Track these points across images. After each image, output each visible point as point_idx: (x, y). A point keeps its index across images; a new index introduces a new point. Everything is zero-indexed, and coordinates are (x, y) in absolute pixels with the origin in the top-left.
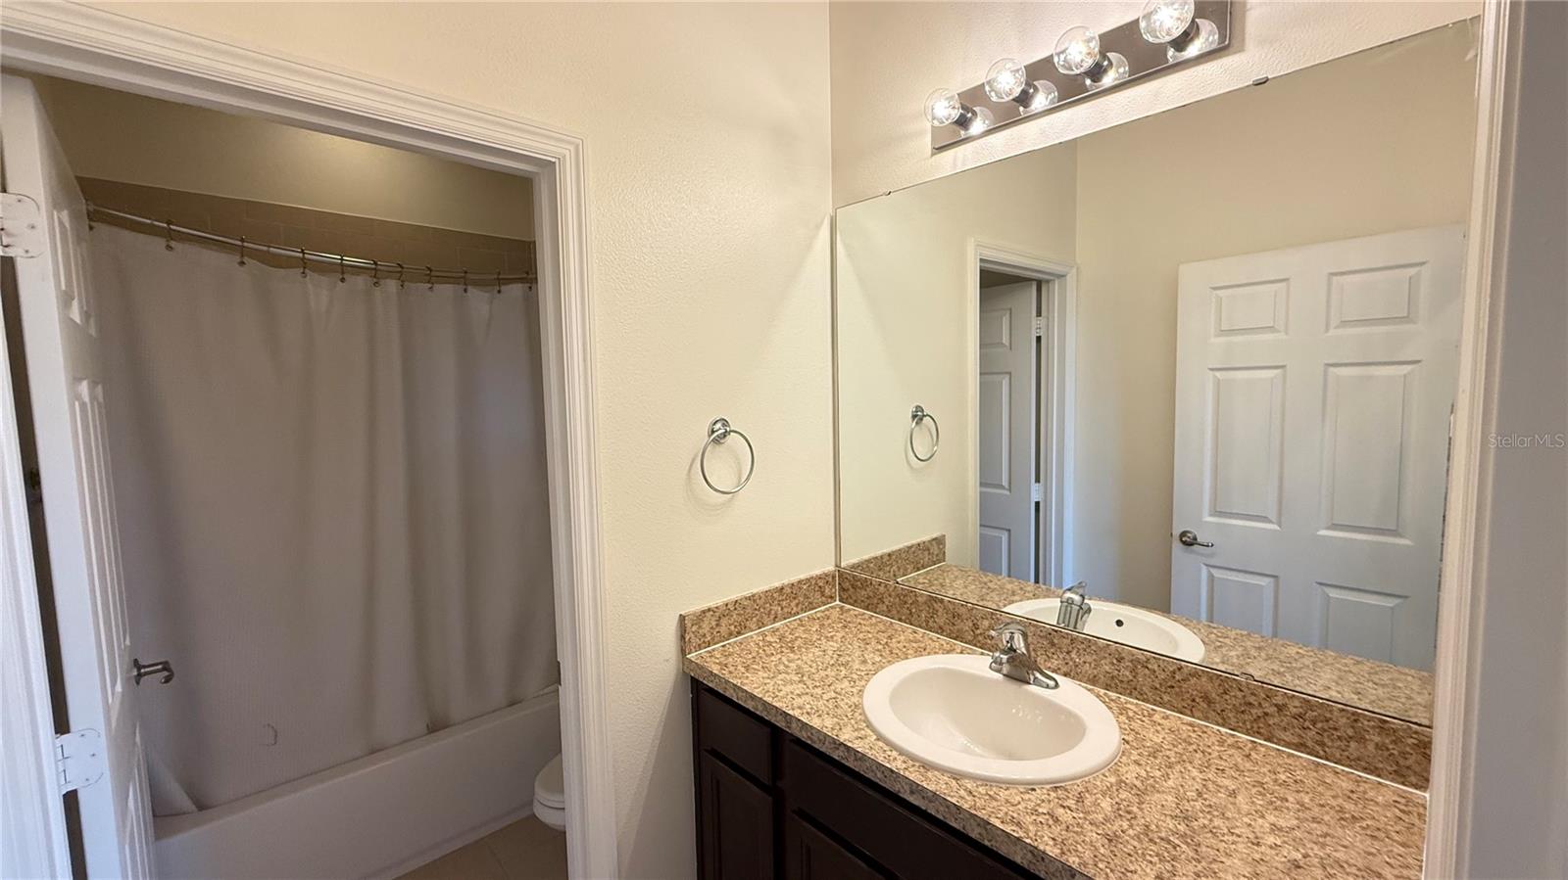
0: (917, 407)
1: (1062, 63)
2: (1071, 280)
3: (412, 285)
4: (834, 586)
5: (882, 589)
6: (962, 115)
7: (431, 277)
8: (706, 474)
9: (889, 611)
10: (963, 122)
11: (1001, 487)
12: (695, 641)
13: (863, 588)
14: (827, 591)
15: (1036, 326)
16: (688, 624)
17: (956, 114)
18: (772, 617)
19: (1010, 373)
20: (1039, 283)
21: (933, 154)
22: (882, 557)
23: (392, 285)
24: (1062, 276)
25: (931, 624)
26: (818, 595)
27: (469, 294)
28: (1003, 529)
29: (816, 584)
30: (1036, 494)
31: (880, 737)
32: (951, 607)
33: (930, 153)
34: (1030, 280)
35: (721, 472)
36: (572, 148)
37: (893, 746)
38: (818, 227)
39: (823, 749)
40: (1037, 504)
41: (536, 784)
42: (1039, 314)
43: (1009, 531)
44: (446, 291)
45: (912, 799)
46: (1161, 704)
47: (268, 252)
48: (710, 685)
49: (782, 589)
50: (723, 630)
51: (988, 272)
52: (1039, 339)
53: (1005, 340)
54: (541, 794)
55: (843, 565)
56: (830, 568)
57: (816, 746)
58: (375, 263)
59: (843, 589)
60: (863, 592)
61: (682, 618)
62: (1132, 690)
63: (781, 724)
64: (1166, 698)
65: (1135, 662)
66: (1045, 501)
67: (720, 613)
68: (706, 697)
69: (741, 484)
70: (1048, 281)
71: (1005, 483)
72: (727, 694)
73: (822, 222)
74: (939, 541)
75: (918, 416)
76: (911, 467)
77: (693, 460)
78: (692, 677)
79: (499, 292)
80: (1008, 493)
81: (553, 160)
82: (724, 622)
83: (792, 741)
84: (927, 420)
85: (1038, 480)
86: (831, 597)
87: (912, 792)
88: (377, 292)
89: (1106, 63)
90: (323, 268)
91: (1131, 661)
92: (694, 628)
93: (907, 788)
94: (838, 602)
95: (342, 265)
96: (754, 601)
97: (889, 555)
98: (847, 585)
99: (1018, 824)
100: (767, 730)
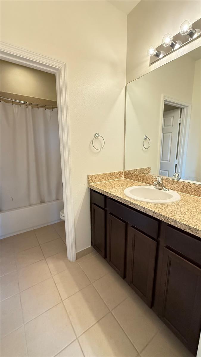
0: (145, 136)
1: (182, 32)
2: (189, 108)
3: (34, 108)
4: (123, 175)
5: (133, 174)
6: (157, 53)
7: (38, 106)
8: (94, 145)
9: (134, 179)
10: (157, 55)
11: (168, 161)
12: (91, 181)
13: (129, 174)
14: (121, 176)
15: (179, 120)
16: (89, 177)
17: (155, 53)
18: (108, 179)
19: (172, 133)
20: (181, 109)
21: (150, 66)
22: (135, 170)
23: (30, 107)
24: (187, 107)
25: (143, 181)
26: (119, 176)
27: (46, 110)
28: (167, 171)
29: (119, 173)
30: (176, 162)
31: (126, 196)
32: (148, 177)
33: (149, 65)
34: (178, 108)
35: (97, 145)
36: (63, 65)
37: (128, 197)
38: (122, 89)
39: (114, 198)
40: (176, 165)
41: (61, 213)
42: (180, 117)
43: (169, 171)
44: (41, 109)
45: (131, 206)
46: (193, 194)
47: (5, 99)
48: (93, 189)
49: (111, 173)
50: (97, 180)
51: (166, 104)
52: (180, 123)
53: (171, 124)
54: (61, 214)
55: (125, 170)
56: (122, 171)
57: (113, 198)
58: (27, 103)
59: (125, 175)
60: (129, 175)
61: (88, 176)
62: (186, 192)
63: (106, 195)
64: (194, 193)
65: (188, 185)
66: (178, 164)
67: (97, 176)
68: (93, 192)
69: (102, 148)
70: (184, 108)
71: (169, 160)
72: (96, 190)
73: (123, 88)
74: (149, 168)
75: (146, 138)
76: (143, 150)
77: (91, 142)
78: (90, 188)
79: (53, 110)
80: (169, 162)
81: (59, 68)
82: (97, 178)
83: (109, 198)
84: (147, 139)
85: (177, 159)
86: (122, 177)
87: (131, 204)
88: (27, 109)
89: (194, 31)
90: (16, 103)
91: (187, 185)
92: (91, 178)
93: (130, 204)
94: (123, 178)
95: (20, 103)
96: (104, 175)
97: (136, 170)
98: (125, 174)
99: (152, 208)
100: (104, 197)
